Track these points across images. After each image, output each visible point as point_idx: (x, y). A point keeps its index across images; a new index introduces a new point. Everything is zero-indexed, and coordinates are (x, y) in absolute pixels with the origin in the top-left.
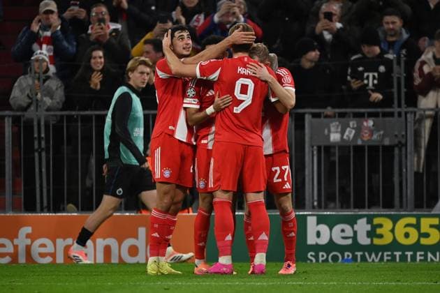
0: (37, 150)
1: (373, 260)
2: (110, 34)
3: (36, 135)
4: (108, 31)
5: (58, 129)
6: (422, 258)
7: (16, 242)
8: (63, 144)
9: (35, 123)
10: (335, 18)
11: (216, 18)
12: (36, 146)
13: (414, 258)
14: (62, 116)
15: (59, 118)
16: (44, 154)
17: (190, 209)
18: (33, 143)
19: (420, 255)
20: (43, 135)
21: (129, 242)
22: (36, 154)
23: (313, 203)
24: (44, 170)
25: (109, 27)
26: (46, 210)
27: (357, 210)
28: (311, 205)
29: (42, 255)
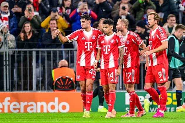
0: (5, 65)
1: (153, 111)
2: (34, 17)
3: (4, 59)
4: (33, 15)
5: (13, 56)
6: (174, 110)
7: (3, 103)
8: (15, 63)
9: (4, 54)
10: (126, 10)
11: (78, 10)
12: (4, 64)
13: (170, 110)
14: (15, 51)
15: (13, 52)
16: (8, 67)
17: (75, 90)
18: (3, 62)
19: (173, 109)
20: (7, 59)
21: (51, 104)
22: (4, 67)
23: (120, 87)
24: (8, 74)
25: (33, 14)
26: (8, 90)
27: (138, 90)
28: (119, 88)
29: (15, 109)
